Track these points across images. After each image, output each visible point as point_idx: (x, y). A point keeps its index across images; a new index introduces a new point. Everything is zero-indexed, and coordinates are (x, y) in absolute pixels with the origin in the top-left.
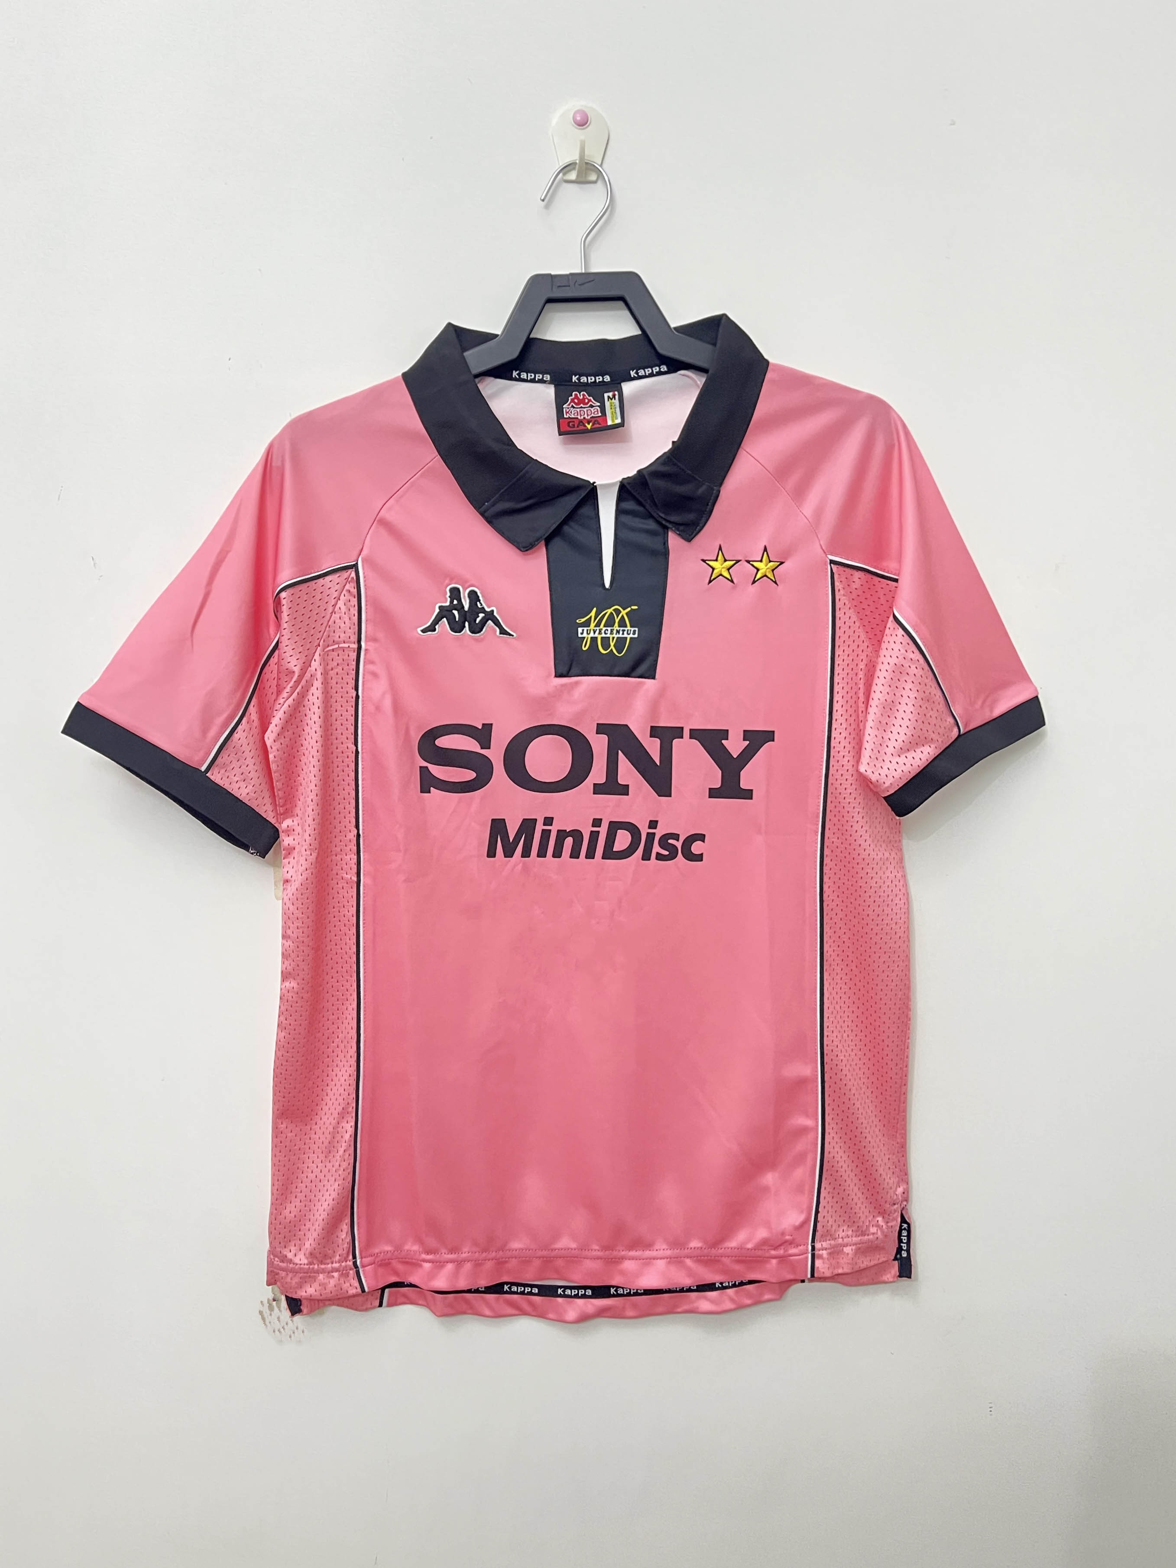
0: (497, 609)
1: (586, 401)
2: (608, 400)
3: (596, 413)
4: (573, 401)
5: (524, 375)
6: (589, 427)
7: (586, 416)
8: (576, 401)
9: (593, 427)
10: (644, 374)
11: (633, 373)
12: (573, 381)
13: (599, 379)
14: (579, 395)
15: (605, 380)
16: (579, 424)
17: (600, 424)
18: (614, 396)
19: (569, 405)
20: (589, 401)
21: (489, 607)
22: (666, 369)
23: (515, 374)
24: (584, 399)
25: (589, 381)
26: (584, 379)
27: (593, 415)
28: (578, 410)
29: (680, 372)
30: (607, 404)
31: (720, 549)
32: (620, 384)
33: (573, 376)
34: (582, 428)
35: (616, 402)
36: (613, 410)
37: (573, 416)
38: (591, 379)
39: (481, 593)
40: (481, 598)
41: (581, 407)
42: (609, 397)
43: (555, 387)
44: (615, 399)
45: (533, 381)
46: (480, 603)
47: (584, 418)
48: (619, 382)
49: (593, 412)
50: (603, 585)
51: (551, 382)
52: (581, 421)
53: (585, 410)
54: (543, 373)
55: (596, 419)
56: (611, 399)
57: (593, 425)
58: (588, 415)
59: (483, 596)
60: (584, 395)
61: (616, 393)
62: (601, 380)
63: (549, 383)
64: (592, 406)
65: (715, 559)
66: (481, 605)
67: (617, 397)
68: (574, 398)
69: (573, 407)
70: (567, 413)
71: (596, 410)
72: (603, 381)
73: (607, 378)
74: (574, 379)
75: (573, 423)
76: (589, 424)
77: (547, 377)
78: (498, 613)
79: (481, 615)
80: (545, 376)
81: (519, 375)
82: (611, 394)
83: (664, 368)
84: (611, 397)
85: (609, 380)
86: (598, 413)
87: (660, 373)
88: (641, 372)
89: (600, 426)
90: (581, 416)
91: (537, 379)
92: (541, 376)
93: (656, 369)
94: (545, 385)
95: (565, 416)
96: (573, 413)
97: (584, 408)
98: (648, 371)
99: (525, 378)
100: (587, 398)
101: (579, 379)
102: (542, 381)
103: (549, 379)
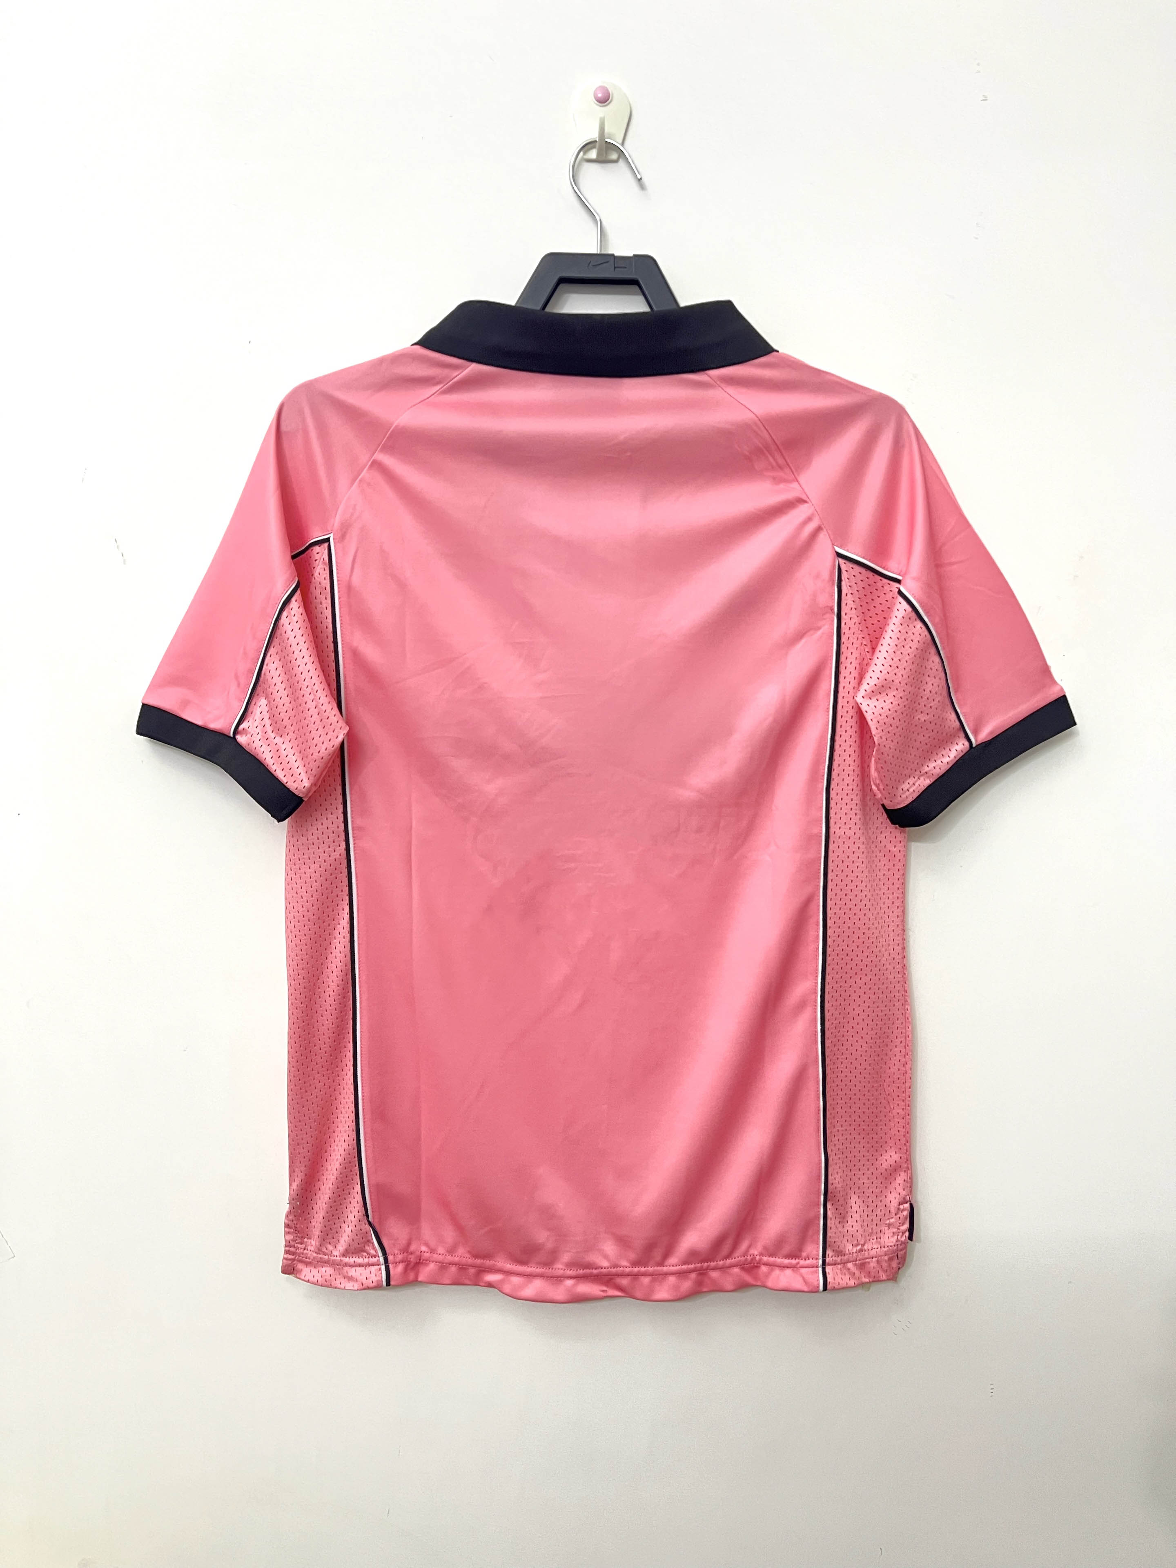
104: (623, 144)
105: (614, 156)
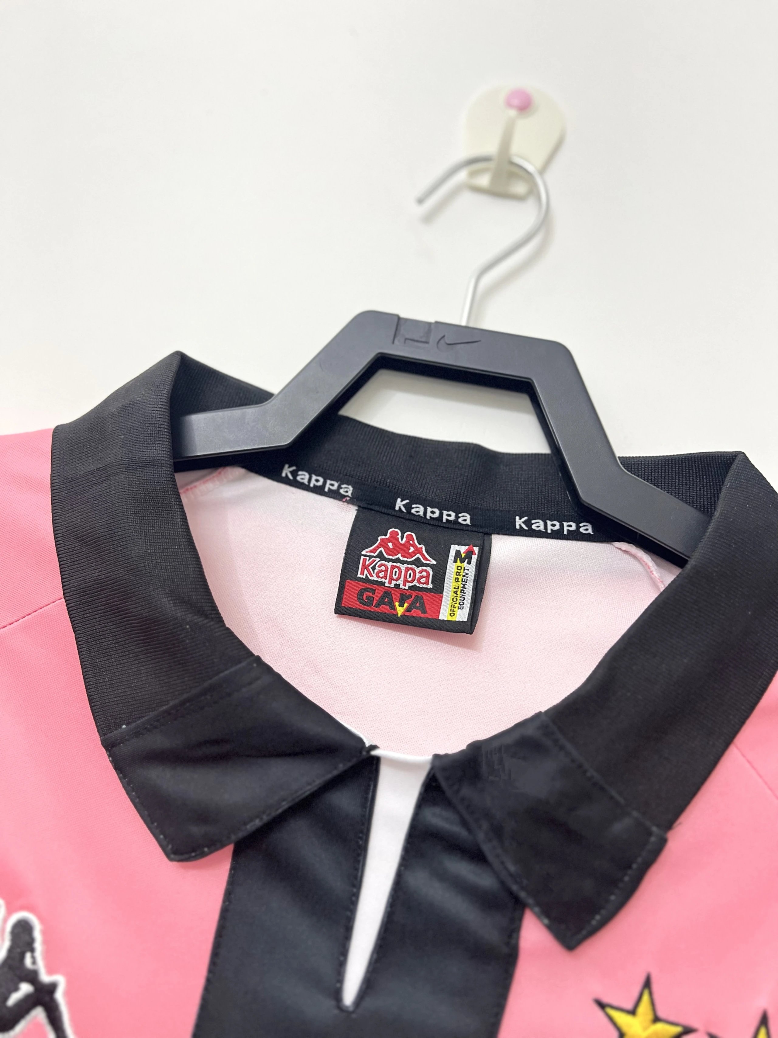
0: (69, 983)
1: (412, 549)
2: (455, 561)
3: (423, 580)
4: (384, 544)
5: (303, 477)
6: (400, 611)
7: (401, 582)
8: (390, 545)
9: (408, 614)
10: (542, 528)
11: (519, 522)
12: (397, 508)
13: (449, 516)
14: (399, 536)
15: (460, 520)
16: (383, 597)
17: (425, 612)
18: (469, 554)
19: (374, 551)
20: (419, 551)
21: (50, 972)
22: (590, 531)
23: (287, 471)
24: (407, 545)
25: (429, 515)
26: (418, 509)
27: (415, 583)
28: (389, 565)
29: (617, 544)
30: (452, 567)
31: (647, 984)
32: (491, 535)
33: (399, 500)
34: (385, 608)
35: (471, 569)
36: (460, 584)
37: (375, 578)
38: (433, 513)
39: (44, 933)
40: (38, 945)
41: (398, 561)
42: (458, 553)
43: (358, 511)
44: (469, 563)
45: (319, 490)
46: (33, 958)
47: (397, 586)
48: (486, 530)
49: (418, 575)
50: (337, 994)
51: (352, 501)
52: (387, 593)
53: (403, 567)
54: (342, 482)
55: (420, 593)
56: (462, 562)
57: (408, 610)
58: (406, 581)
59: (46, 942)
60: (410, 538)
61: (476, 549)
62: (452, 518)
63: (348, 502)
64: (418, 563)
65: (630, 1006)
66: (34, 962)
67: (474, 558)
68: (389, 540)
69: (380, 556)
70: (365, 567)
71: (424, 574)
72: (456, 522)
73: (465, 519)
74: (400, 504)
75: (370, 594)
76: (401, 605)
77: (348, 490)
78: (67, 994)
79: (26, 988)
80: (343, 486)
81: (294, 473)
82: (463, 549)
83: (587, 528)
84: (463, 555)
85: (468, 522)
86: (427, 583)
87: (575, 536)
88: (538, 525)
89: (423, 615)
90: (391, 579)
91: (326, 490)
92: (336, 484)
93: (569, 526)
94: (340, 503)
95: (359, 575)
96: (377, 569)
97: (403, 562)
98: (553, 526)
99: (306, 481)
100: (414, 545)
101: (408, 507)
102: (335, 495)
103: (349, 494)
104: (542, 171)
105: (520, 188)
